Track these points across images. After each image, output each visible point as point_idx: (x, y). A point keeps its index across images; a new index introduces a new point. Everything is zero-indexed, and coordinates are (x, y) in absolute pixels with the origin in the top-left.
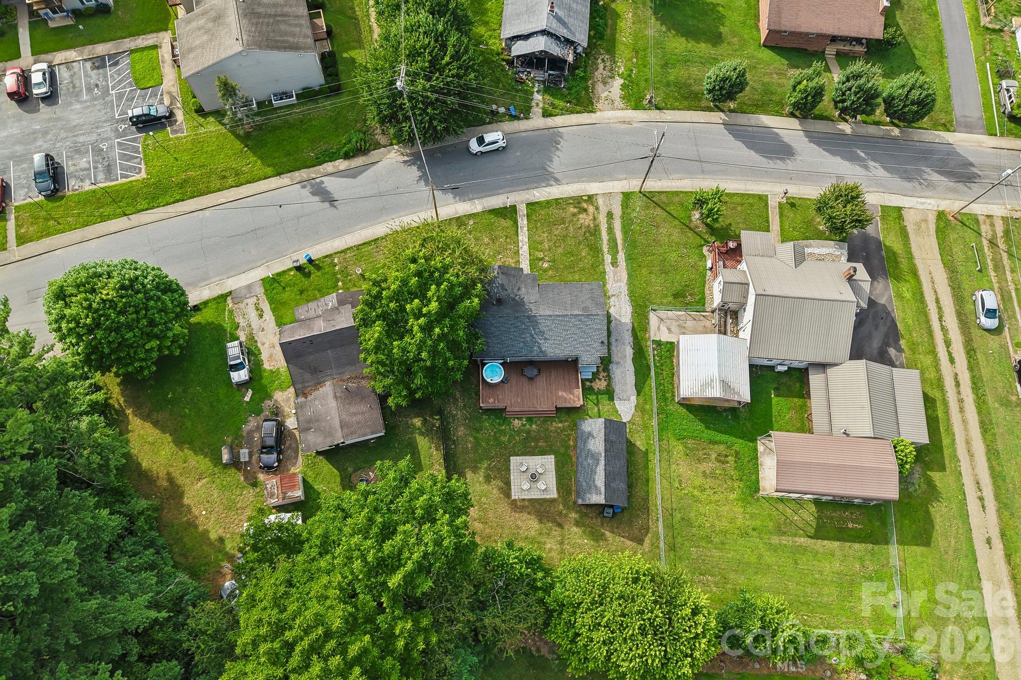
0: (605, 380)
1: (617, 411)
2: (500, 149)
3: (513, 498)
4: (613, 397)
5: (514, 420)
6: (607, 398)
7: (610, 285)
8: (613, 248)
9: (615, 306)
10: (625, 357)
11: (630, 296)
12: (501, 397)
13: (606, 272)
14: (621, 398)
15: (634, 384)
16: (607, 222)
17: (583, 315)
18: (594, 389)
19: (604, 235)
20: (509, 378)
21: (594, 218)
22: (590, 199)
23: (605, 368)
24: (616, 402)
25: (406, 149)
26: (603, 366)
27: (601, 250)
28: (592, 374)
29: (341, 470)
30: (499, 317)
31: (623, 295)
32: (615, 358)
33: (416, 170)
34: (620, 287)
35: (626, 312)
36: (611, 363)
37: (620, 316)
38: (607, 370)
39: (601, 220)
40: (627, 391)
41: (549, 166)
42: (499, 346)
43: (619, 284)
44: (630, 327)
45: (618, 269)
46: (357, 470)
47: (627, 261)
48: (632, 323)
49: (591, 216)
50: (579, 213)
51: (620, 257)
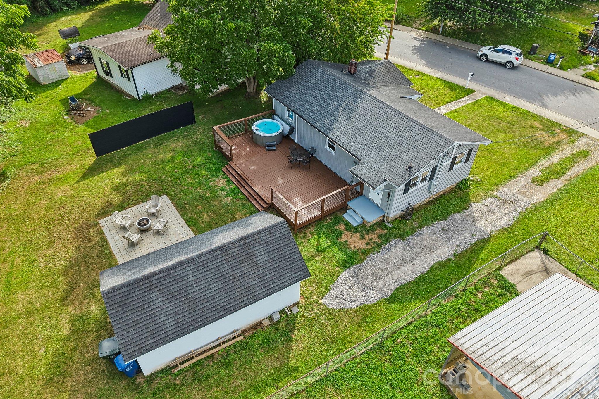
0: (367, 244)
1: (332, 283)
2: (509, 65)
3: (100, 221)
4: (352, 265)
5: (223, 178)
6: (342, 259)
7: (506, 189)
8: (553, 171)
9: (487, 206)
10: (431, 251)
11: (522, 215)
12: (244, 153)
13: (516, 178)
14: (360, 277)
15: (400, 284)
16: (572, 155)
17: (420, 125)
18: (340, 236)
19: (555, 159)
20: (274, 150)
21: (558, 143)
22: (571, 132)
23: (385, 235)
24: (345, 274)
25: (427, 35)
26: (385, 232)
27: (533, 163)
28: (360, 223)
29: (85, 92)
30: (331, 74)
31: (513, 207)
32: (415, 239)
33: (417, 43)
34: (519, 200)
35: (495, 221)
36: (400, 238)
37: (482, 218)
38: (386, 239)
39: (567, 149)
40: (379, 279)
41: (548, 96)
42: (297, 95)
43: (520, 197)
44: (480, 236)
45: (538, 187)
46: (89, 100)
47: (560, 191)
48: (491, 236)
49: (555, 140)
50: (542, 130)
51: (555, 183)
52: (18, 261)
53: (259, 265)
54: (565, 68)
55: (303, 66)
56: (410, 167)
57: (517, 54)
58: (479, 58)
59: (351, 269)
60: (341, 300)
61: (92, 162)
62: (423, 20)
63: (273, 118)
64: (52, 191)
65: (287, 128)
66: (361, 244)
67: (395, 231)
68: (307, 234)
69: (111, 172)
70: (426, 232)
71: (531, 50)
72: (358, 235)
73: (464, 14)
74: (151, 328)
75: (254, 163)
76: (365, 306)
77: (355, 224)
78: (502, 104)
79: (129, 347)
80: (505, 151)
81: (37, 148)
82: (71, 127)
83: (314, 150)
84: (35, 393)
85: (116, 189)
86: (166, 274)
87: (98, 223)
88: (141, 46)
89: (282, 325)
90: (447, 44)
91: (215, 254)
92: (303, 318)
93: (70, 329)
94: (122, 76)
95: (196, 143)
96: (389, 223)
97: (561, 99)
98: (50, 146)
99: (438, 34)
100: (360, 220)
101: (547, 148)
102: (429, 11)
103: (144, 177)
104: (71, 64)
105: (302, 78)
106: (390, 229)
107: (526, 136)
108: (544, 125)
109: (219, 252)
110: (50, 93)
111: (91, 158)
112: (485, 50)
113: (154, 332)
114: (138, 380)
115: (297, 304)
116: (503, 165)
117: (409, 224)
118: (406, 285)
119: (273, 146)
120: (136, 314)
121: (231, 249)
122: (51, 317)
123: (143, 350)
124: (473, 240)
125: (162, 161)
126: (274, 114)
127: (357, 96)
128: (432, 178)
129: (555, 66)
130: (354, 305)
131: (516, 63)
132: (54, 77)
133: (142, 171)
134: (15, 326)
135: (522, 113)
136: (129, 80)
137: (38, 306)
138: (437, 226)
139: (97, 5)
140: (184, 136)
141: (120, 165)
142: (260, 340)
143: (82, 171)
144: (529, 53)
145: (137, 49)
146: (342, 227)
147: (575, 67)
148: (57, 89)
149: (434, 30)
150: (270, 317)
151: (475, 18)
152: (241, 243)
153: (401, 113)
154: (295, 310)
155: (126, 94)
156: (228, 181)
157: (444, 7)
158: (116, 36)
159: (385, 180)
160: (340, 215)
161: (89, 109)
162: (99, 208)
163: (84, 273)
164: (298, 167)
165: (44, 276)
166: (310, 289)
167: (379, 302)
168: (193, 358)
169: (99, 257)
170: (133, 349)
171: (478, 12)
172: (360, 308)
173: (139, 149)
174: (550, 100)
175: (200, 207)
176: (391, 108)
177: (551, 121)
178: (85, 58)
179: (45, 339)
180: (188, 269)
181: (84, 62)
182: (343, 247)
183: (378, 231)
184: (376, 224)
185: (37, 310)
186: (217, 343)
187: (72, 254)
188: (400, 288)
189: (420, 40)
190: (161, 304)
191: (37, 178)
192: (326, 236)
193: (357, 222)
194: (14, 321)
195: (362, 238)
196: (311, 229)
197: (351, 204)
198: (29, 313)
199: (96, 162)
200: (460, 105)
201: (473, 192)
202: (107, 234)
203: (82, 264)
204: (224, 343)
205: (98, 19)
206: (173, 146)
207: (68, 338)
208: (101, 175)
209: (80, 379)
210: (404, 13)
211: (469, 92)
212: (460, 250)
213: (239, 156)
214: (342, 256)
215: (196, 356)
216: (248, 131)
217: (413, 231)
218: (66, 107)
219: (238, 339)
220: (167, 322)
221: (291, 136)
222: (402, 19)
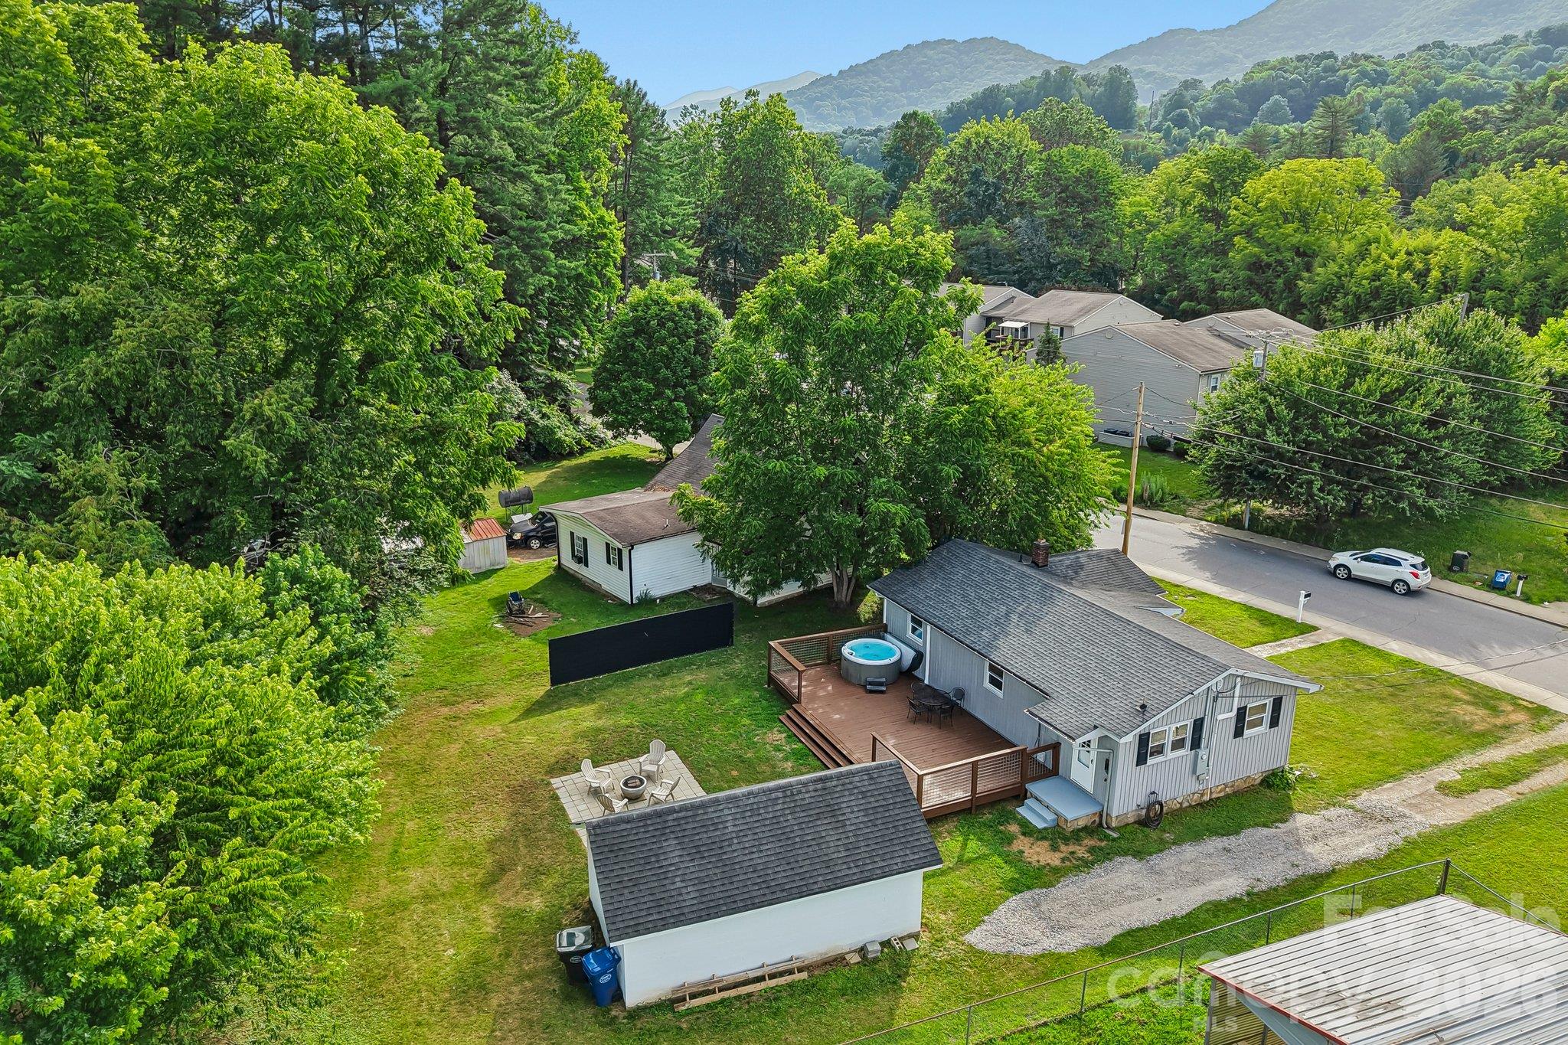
0: (1063, 860)
1: (988, 912)
2: (1400, 588)
3: (552, 781)
4: (1029, 888)
5: (780, 732)
6: (1009, 876)
7: (1375, 797)
8: (1490, 775)
9: (1329, 820)
10: (1197, 881)
11: (1410, 842)
12: (822, 693)
13: (1399, 779)
14: (1044, 908)
15: (1126, 927)
16: (1539, 752)
17: (1166, 640)
18: (1010, 844)
19: (1497, 755)
20: (882, 692)
21: (1507, 727)
22: (1539, 712)
23: (1101, 849)
24: (1015, 900)
25: (1217, 529)
26: (1103, 844)
27: (1446, 757)
28: (1051, 824)
29: (534, 590)
30: (997, 562)
31: (1389, 826)
32: (1166, 861)
33: (1194, 543)
34: (1404, 816)
35: (1346, 847)
36: (1134, 857)
37: (1316, 838)
38: (1101, 856)
39: (1527, 740)
40: (1084, 916)
41: (1491, 647)
42: (932, 594)
43: (1407, 812)
44: (1311, 868)
45: (1450, 800)
46: (542, 602)
47: (1503, 811)
48: (1333, 871)
49: (1499, 721)
50: (1468, 703)
51: (1492, 796)
52: (410, 825)
53: (849, 828)
54: (1535, 599)
55: (943, 551)
56: (1143, 707)
57: (1413, 566)
58: (1333, 574)
59: (1028, 895)
60: (1002, 940)
61: (542, 693)
62: (1210, 505)
63: (883, 638)
64: (470, 732)
65: (909, 654)
66: (1055, 860)
67: (1123, 844)
68: (941, 833)
69: (574, 711)
70: (1189, 851)
71: (1453, 564)
72: (1046, 844)
73: (1288, 488)
74: (658, 896)
75: (839, 711)
76: (1052, 954)
77: (1040, 825)
78: (1379, 653)
79: (620, 919)
80: (1379, 733)
81: (447, 668)
82: (506, 639)
83: (961, 693)
84: (437, 1008)
85: (583, 735)
86: (690, 813)
87: (549, 784)
88: (649, 514)
89: (885, 967)
90: (1260, 547)
91: (773, 796)
92: (926, 960)
93: (498, 927)
94: (609, 562)
95: (732, 676)
96: (1113, 829)
97: (1521, 653)
98: (470, 664)
99: (1242, 528)
100: (1050, 817)
101: (1481, 735)
102: (1214, 482)
103: (635, 720)
104: (512, 545)
105: (941, 568)
106: (1114, 840)
107: (1430, 712)
108: (1475, 696)
109: (780, 795)
110: (472, 588)
111: (542, 686)
112: (1342, 558)
113: (662, 902)
114: (613, 1013)
115: (916, 936)
116: (1372, 756)
117: (1154, 835)
118: (1139, 930)
119: (881, 684)
120: (636, 869)
121: (800, 792)
122: (467, 908)
123: (641, 928)
124: (1292, 874)
125: (668, 700)
126: (886, 631)
127: (1046, 597)
128: (1196, 744)
129: (1511, 594)
130: (1029, 951)
131: (1414, 583)
132: (482, 563)
133: (632, 709)
134: (407, 913)
135: (1424, 672)
136: (621, 568)
137: (445, 889)
138: (1215, 844)
139: (560, 461)
140: (710, 665)
141: (592, 700)
142: (840, 983)
143: (523, 705)
144: (1450, 569)
145: (643, 518)
146: (1014, 828)
147: (1559, 600)
148: (485, 582)
149: (1235, 522)
150: (862, 951)
151: (1311, 495)
152: (819, 786)
153: (1129, 623)
154: (911, 945)
155: (607, 595)
156: (789, 737)
157: (1244, 475)
158: (606, 500)
159: (1096, 727)
160: (1009, 808)
161: (539, 615)
162: (553, 760)
163: (523, 851)
164: (928, 721)
165: (454, 849)
166: (943, 917)
167: (1083, 951)
168: (714, 992)
169: (550, 831)
170: (626, 924)
171: (1318, 484)
172: (1042, 956)
173: (627, 679)
174: (1497, 654)
175: (735, 773)
176: (1111, 615)
177: (1491, 690)
178: (537, 538)
179: (454, 936)
180: (726, 812)
181: (535, 544)
182: (1015, 860)
183: (1089, 842)
184: (1085, 828)
185: (443, 895)
186: (759, 973)
187: (503, 823)
188: (1130, 933)
189: (1200, 538)
190: (677, 860)
191: (445, 710)
192: (980, 839)
193: (1044, 820)
194: (404, 906)
195: (1055, 848)
196: (950, 825)
197: (1032, 787)
198: (428, 898)
199: (548, 694)
200: (1283, 651)
201: (1297, 796)
202: (564, 800)
203: (521, 840)
204: (772, 976)
205: (561, 483)
206: (689, 678)
207: (494, 940)
208: (557, 714)
209: (513, 998)
210: (1167, 490)
211: (1306, 629)
212: (1263, 887)
213: (813, 697)
214: (1009, 872)
215: (720, 990)
216: (833, 661)
217: (1162, 847)
218: (499, 611)
219: (797, 976)
220: (684, 891)
221: (917, 673)
222: (1162, 500)
